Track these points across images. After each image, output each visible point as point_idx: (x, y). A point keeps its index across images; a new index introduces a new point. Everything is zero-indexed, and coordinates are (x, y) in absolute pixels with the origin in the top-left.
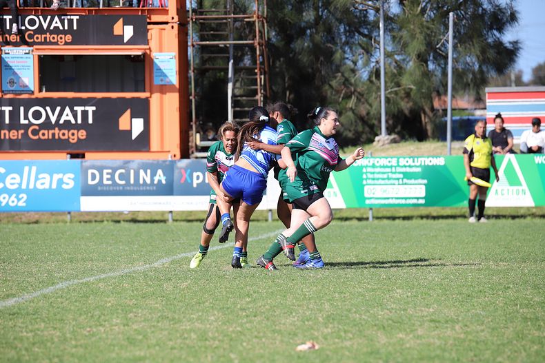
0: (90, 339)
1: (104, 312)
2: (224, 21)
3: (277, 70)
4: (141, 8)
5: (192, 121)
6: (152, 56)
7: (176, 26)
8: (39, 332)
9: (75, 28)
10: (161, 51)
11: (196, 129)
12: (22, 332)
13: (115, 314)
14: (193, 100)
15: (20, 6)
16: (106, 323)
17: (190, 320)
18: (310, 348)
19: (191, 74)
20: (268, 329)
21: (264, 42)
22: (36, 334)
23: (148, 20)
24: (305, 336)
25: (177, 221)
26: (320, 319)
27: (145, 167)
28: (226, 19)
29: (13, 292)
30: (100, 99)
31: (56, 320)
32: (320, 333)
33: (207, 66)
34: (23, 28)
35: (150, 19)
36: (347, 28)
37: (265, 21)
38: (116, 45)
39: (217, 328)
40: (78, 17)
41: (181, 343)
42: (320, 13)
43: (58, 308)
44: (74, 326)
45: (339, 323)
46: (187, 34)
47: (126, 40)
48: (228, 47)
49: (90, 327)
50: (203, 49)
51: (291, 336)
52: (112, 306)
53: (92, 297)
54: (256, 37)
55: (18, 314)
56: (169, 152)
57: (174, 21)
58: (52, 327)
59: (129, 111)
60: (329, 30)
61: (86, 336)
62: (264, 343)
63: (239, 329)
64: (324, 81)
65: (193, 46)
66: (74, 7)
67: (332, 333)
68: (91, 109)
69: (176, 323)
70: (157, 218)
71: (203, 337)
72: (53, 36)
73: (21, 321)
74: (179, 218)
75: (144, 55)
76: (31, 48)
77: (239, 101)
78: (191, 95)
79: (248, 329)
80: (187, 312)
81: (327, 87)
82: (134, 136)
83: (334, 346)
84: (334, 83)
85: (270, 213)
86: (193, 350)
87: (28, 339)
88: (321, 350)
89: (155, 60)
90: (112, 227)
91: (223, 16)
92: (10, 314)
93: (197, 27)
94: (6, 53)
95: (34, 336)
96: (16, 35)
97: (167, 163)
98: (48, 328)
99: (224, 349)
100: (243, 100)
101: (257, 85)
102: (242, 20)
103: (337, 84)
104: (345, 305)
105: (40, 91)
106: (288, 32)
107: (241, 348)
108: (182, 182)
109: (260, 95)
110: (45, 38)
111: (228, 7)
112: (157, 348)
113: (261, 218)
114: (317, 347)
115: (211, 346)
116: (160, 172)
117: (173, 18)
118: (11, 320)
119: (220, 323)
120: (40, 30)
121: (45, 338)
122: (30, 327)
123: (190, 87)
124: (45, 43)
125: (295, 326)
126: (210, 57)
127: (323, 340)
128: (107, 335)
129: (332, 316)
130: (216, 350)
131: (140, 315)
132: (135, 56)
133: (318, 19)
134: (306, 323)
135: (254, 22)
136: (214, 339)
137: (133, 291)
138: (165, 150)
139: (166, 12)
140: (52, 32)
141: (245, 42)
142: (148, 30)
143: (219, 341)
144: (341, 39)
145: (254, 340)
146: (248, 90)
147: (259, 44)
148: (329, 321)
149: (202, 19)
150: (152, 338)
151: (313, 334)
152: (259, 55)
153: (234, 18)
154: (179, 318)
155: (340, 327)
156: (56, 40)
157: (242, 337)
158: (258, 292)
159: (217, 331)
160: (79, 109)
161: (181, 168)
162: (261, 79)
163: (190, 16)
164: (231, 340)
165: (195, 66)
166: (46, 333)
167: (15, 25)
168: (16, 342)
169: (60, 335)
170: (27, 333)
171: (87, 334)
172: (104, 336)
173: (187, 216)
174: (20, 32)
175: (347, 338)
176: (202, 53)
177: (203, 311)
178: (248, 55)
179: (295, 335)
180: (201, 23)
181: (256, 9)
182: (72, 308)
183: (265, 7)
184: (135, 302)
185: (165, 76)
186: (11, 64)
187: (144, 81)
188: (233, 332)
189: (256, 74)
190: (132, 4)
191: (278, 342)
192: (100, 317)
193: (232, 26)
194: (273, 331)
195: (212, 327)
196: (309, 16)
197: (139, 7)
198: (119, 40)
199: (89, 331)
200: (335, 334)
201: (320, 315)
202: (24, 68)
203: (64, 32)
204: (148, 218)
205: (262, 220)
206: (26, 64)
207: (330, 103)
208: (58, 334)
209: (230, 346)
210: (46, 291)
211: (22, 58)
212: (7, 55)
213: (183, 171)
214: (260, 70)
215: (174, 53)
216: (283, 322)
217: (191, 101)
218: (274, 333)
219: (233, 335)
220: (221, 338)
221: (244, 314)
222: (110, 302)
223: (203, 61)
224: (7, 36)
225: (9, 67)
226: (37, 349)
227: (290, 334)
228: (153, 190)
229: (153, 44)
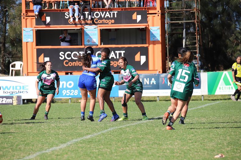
0: (123, 152)
1: (129, 141)
2: (181, 12)
3: (205, 33)
4: (144, 7)
5: (167, 56)
6: (149, 28)
7: (160, 15)
8: (101, 150)
9: (116, 17)
10: (153, 26)
11: (169, 60)
12: (93, 149)
13: (134, 142)
14: (168, 47)
15: (92, 8)
16: (130, 146)
17: (166, 144)
18: (220, 157)
19: (167, 36)
20: (201, 148)
21: (199, 21)
22: (99, 150)
23: (148, 13)
24: (218, 151)
25: (161, 100)
26: (225, 144)
27: (146, 77)
28: (182, 11)
29: (90, 132)
30: (126, 47)
31: (108, 144)
32: (225, 150)
33: (174, 32)
34: (93, 17)
35: (148, 12)
36: (237, 14)
37: (199, 12)
38: (133, 24)
39: (178, 148)
40: (117, 12)
41: (162, 154)
42: (225, 8)
43: (109, 139)
44: (116, 147)
45: (234, 146)
46: (165, 18)
47: (138, 21)
48: (183, 24)
49: (123, 147)
50: (172, 25)
51: (212, 151)
52: (132, 138)
53: (123, 134)
54: (195, 19)
55: (92, 142)
56: (157, 70)
57: (159, 12)
58: (106, 147)
59: (139, 53)
60: (229, 15)
61: (121, 151)
62: (199, 154)
63: (188, 148)
64: (227, 37)
65: (167, 23)
66: (115, 7)
67: (231, 150)
68: (123, 52)
69: (160, 146)
70: (152, 99)
71: (172, 152)
72: (106, 20)
73: (93, 145)
74: (162, 100)
75: (146, 28)
76: (97, 26)
77: (188, 47)
78: (167, 45)
79: (192, 148)
80: (165, 141)
81: (228, 40)
82: (142, 63)
83: (232, 156)
84: (231, 39)
85: (203, 97)
86: (168, 157)
87: (96, 153)
88: (225, 157)
89: (151, 30)
90: (132, 104)
91: (181, 10)
92: (88, 142)
93: (169, 15)
94: (86, 28)
95: (98, 151)
96: (90, 20)
97: (156, 75)
98: (104, 148)
99: (182, 157)
100: (190, 47)
101: (196, 40)
102: (189, 11)
103: (232, 39)
104: (237, 137)
105: (101, 44)
106: (210, 16)
107: (189, 157)
108: (163, 83)
109: (197, 44)
110: (103, 21)
111: (183, 6)
112: (152, 157)
113: (198, 99)
114: (224, 156)
115: (176, 156)
116: (153, 79)
117: (158, 11)
118: (88, 144)
119: (180, 146)
120: (101, 18)
121: (103, 152)
122: (97, 148)
123: (166, 41)
124: (103, 23)
125: (213, 147)
126: (175, 28)
127: (226, 153)
128: (130, 151)
129: (231, 142)
130: (178, 158)
131: (144, 142)
132: (142, 28)
133: (224, 10)
134: (219, 145)
135: (195, 12)
136: (177, 153)
137: (141, 132)
138: (155, 69)
139: (155, 9)
140: (106, 19)
141: (191, 21)
142: (148, 17)
143: (179, 153)
144: (234, 19)
145: (195, 153)
146: (192, 42)
147: (197, 22)
148: (229, 144)
149: (171, 11)
150: (150, 152)
151: (222, 151)
152: (197, 27)
153: (186, 11)
154: (162, 143)
155: (234, 147)
156: (107, 22)
157: (190, 152)
158: (197, 132)
159: (179, 149)
160: (118, 52)
161: (162, 77)
162: (198, 37)
163: (166, 10)
164: (185, 153)
165: (168, 32)
166: (104, 150)
167: (90, 16)
168: (91, 154)
169: (110, 151)
170: (96, 150)
171: (121, 150)
172: (129, 151)
173: (165, 99)
174: (92, 19)
175: (238, 152)
176: (171, 26)
177: (172, 140)
178: (192, 27)
179: (214, 151)
180: (171, 13)
181: (195, 6)
182: (115, 139)
183: (200, 5)
184: (142, 137)
185: (155, 37)
186: (88, 33)
187: (146, 39)
188: (186, 149)
189: (196, 35)
190: (141, 5)
191: (206, 154)
192: (127, 143)
193: (185, 14)
194: (204, 149)
195: (176, 147)
196: (220, 9)
197: (143, 7)
198: (135, 21)
199: (122, 149)
200: (232, 151)
201: (225, 142)
202: (94, 35)
203: (111, 19)
204: (148, 99)
205: (199, 100)
206: (94, 33)
207: (230, 47)
208: (109, 150)
209: (184, 156)
210: (104, 132)
211: (93, 30)
212: (87, 29)
213: (163, 78)
214: (197, 33)
215: (159, 27)
216: (208, 145)
217: (167, 48)
218: (204, 150)
219: (186, 151)
220: (180, 152)
221: (191, 141)
222: (131, 136)
223: (172, 30)
224: (87, 21)
225: (87, 35)
226: (100, 157)
227: (211, 150)
228: (150, 87)
229: (150, 23)
